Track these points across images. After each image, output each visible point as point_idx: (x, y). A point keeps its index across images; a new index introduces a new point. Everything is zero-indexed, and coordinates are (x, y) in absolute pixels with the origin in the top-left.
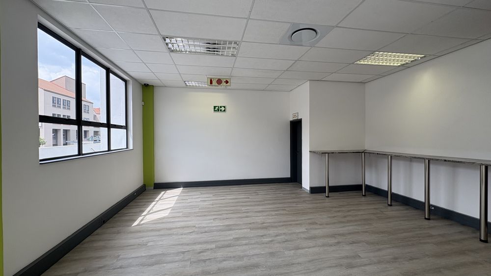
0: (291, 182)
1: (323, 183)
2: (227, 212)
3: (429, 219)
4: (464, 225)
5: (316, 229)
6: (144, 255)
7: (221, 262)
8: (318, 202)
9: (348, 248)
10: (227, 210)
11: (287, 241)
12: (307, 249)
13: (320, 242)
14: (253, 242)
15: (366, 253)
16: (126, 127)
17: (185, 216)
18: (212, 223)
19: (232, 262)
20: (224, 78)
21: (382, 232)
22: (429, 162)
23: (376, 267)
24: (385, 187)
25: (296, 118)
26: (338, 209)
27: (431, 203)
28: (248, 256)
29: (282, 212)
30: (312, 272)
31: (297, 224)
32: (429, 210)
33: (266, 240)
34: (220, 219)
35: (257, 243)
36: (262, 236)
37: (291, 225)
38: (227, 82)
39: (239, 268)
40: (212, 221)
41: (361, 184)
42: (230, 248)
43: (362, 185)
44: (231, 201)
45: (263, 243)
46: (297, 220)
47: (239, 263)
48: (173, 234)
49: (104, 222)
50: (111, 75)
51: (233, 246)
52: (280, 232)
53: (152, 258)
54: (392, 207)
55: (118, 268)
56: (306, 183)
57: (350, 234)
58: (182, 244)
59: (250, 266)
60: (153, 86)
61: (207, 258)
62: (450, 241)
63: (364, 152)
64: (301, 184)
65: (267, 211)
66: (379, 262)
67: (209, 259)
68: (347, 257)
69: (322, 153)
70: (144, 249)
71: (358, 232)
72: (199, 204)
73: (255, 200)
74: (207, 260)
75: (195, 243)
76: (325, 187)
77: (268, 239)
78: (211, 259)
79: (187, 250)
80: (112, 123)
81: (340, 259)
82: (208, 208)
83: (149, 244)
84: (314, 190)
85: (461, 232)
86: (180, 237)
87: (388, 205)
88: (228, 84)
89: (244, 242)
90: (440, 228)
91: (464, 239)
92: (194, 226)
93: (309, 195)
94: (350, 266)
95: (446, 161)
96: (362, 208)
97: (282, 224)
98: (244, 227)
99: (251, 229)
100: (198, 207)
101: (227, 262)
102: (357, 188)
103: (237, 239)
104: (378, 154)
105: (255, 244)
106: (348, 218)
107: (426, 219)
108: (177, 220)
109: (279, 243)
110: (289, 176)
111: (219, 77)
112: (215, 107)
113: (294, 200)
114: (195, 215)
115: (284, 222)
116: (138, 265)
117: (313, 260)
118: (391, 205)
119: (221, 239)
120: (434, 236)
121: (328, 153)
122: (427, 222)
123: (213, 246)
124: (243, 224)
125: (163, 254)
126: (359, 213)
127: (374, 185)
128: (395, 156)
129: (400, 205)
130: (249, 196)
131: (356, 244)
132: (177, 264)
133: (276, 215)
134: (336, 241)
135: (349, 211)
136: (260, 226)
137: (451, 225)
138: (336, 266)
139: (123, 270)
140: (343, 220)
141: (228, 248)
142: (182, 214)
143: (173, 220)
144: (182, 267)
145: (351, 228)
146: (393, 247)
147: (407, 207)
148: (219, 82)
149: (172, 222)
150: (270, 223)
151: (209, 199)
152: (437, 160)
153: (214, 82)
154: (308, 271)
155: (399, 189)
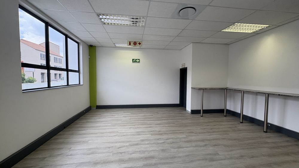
0: (180, 106)
1: (199, 108)
2: (138, 124)
3: (266, 132)
4: (289, 136)
5: (192, 136)
6: (85, 148)
7: (131, 154)
8: (195, 119)
9: (211, 148)
10: (138, 123)
11: (173, 143)
12: (185, 148)
13: (194, 144)
14: (152, 143)
15: (223, 152)
16: (78, 71)
17: (112, 126)
18: (128, 130)
19: (138, 154)
20: (138, 41)
21: (235, 139)
22: (268, 96)
23: (228, 161)
24: (239, 111)
25: (184, 67)
26: (208, 124)
27: (268, 122)
28: (148, 151)
29: (172, 125)
30: (187, 162)
31: (181, 133)
32: (267, 126)
33: (160, 141)
34: (134, 128)
35: (154, 143)
36: (158, 139)
37: (177, 133)
38: (140, 44)
39: (142, 158)
40: (128, 129)
41: (224, 108)
42: (138, 146)
43: (224, 110)
44: (141, 117)
45: (158, 144)
46: (181, 130)
47: (142, 155)
48: (104, 136)
49: (65, 128)
50: (69, 39)
51: (140, 145)
52: (170, 137)
53: (90, 150)
54: (243, 124)
55: (69, 155)
56: (189, 107)
57: (214, 140)
58: (109, 143)
59: (149, 157)
60: (95, 46)
61: (123, 151)
62: (279, 146)
63: (226, 89)
64: (186, 108)
65: (162, 124)
66: (231, 158)
67: (124, 152)
68: (211, 154)
69: (199, 89)
70: (86, 145)
71: (219, 139)
72: (122, 118)
73: (156, 117)
74: (123, 152)
75: (117, 142)
76: (200, 110)
77: (162, 141)
78: (125, 152)
79: (111, 146)
80: (69, 68)
81: (206, 155)
82: (127, 121)
83: (89, 142)
84: (194, 112)
85: (287, 141)
86: (108, 138)
87: (240, 122)
88: (140, 45)
89: (147, 142)
90: (273, 139)
91: (289, 146)
92: (118, 132)
93: (190, 115)
94: (212, 160)
95: (279, 95)
96: (223, 124)
97: (171, 132)
98: (147, 133)
99: (152, 134)
100: (121, 120)
101: (135, 154)
102: (221, 111)
103: (143, 140)
104: (235, 90)
105: (153, 144)
106: (213, 130)
107: (264, 132)
108: (108, 128)
109: (168, 144)
110: (179, 103)
111: (135, 41)
112: (133, 60)
113: (180, 118)
114: (119, 125)
115: (173, 131)
116: (81, 154)
117: (188, 155)
118: (242, 123)
119: (133, 140)
120: (269, 143)
121: (203, 89)
122: (265, 134)
123: (128, 144)
124: (147, 131)
125: (97, 148)
126: (221, 127)
127: (232, 110)
128: (246, 91)
129: (248, 123)
130: (153, 115)
131: (217, 146)
132: (104, 154)
133: (168, 126)
134: (204, 144)
135: (214, 125)
136: (157, 133)
137: (281, 136)
138: (203, 160)
139: (72, 156)
140: (211, 131)
141: (136, 146)
142: (111, 124)
143: (105, 128)
144: (107, 157)
145: (215, 136)
146: (241, 149)
147: (253, 124)
148: (135, 43)
149: (105, 129)
150: (164, 131)
151: (129, 116)
152: (274, 94)
153: (132, 44)
154: (184, 162)
155: (248, 112)
